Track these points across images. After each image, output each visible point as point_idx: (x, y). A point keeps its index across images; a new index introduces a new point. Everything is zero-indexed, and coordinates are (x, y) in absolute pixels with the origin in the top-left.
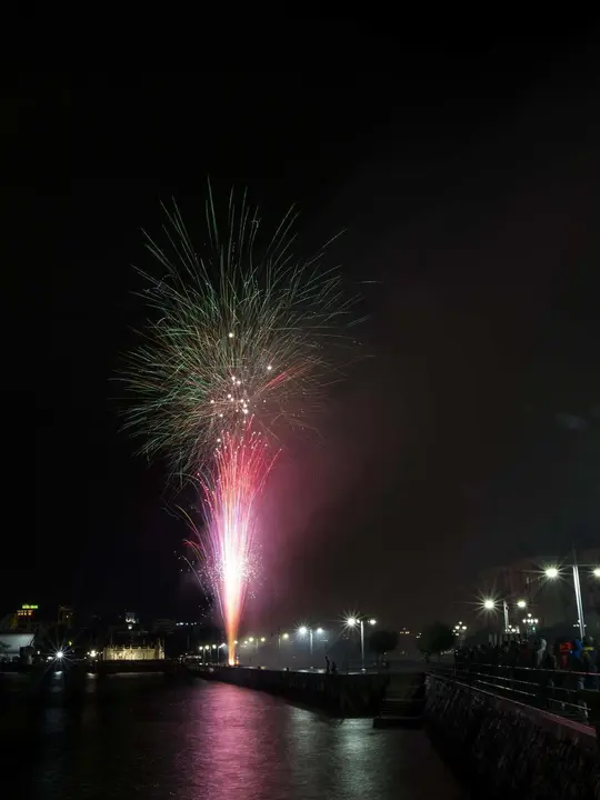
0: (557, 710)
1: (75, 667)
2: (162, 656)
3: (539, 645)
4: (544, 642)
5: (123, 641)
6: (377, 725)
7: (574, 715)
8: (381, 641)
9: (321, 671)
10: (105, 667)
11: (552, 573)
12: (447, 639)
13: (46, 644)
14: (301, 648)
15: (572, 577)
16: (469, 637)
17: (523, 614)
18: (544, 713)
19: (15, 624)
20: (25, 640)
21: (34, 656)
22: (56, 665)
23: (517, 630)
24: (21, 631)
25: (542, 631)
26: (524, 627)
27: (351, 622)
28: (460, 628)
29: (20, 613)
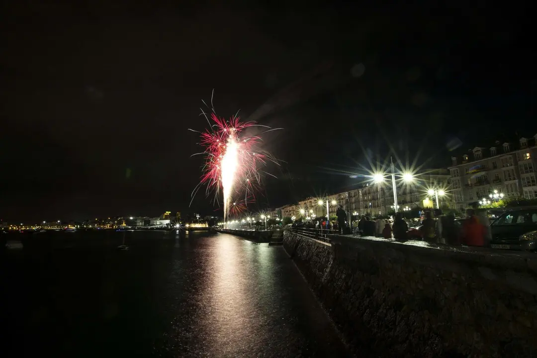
0: (319, 239)
1: (183, 230)
2: (207, 226)
3: (317, 223)
4: (318, 222)
5: (196, 222)
6: (270, 245)
7: (325, 241)
8: (272, 222)
9: (254, 230)
10: (191, 229)
11: (320, 202)
12: (290, 221)
13: (173, 222)
14: (248, 224)
15: (326, 205)
16: (296, 221)
17: (311, 214)
18: (317, 241)
19: (164, 218)
20: (168, 221)
21: (170, 226)
22: (176, 229)
23: (309, 218)
24: (166, 218)
25: (317, 219)
26: (311, 217)
27: (263, 216)
28: (294, 218)
29: (165, 214)
